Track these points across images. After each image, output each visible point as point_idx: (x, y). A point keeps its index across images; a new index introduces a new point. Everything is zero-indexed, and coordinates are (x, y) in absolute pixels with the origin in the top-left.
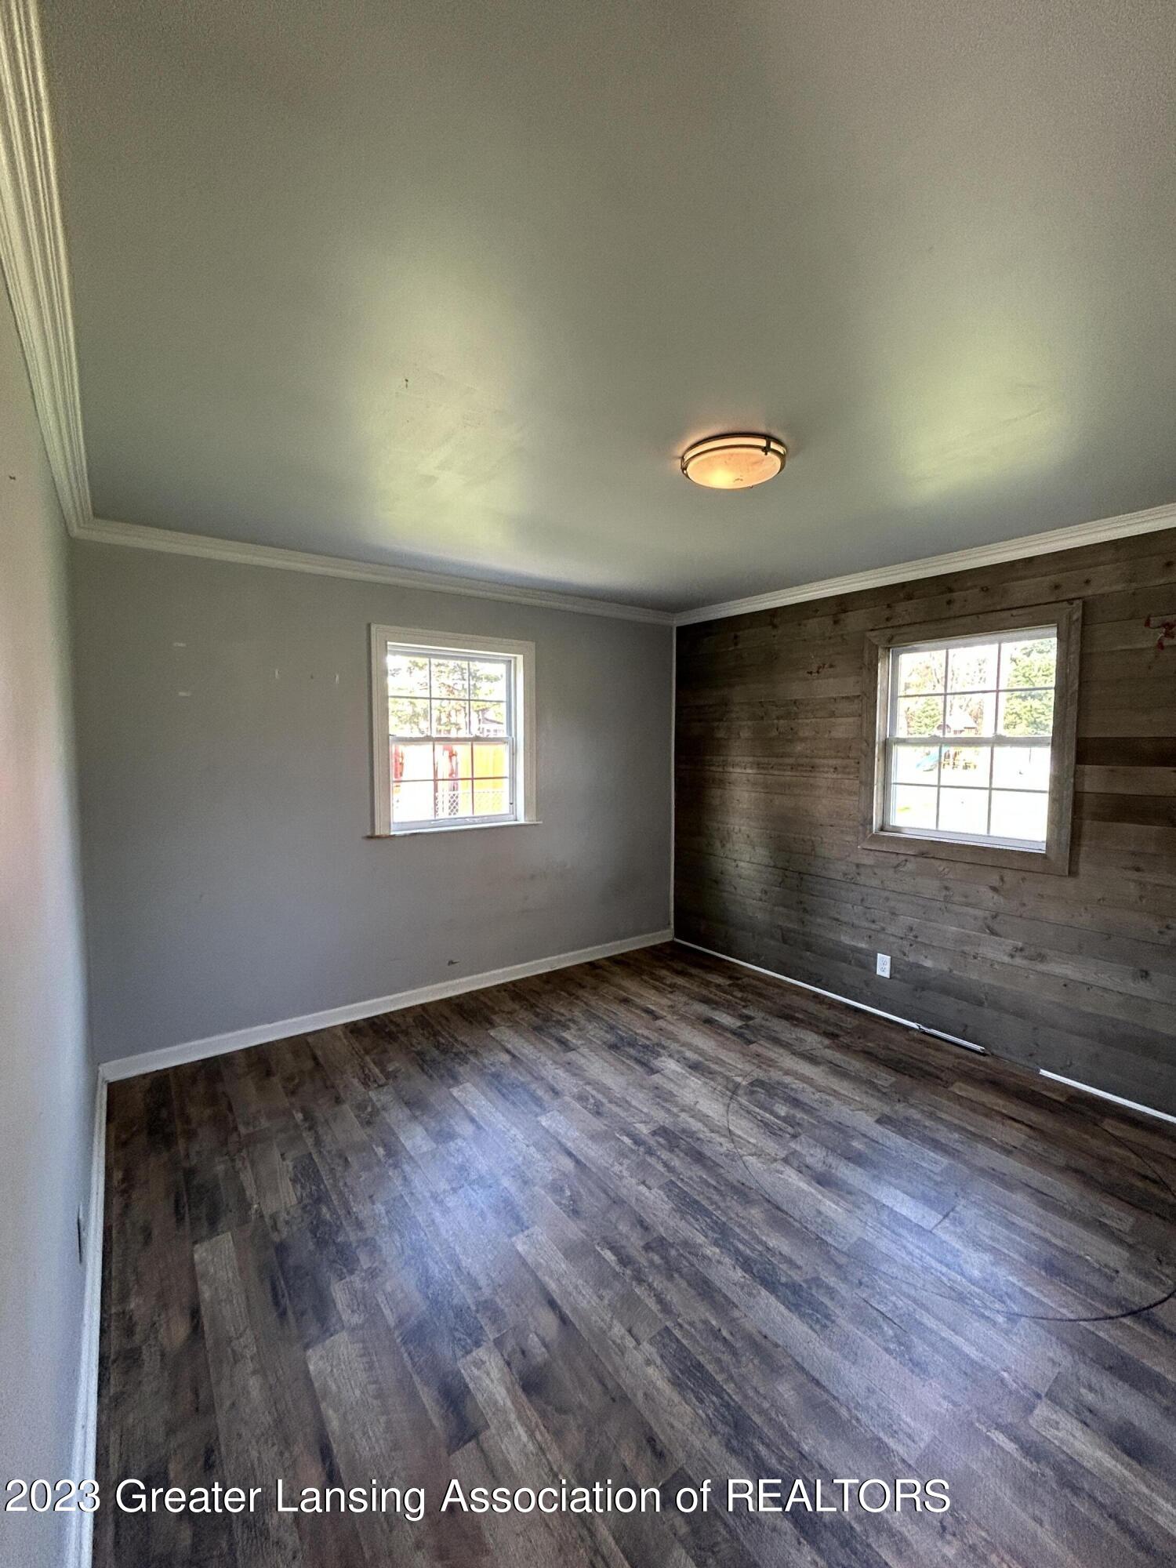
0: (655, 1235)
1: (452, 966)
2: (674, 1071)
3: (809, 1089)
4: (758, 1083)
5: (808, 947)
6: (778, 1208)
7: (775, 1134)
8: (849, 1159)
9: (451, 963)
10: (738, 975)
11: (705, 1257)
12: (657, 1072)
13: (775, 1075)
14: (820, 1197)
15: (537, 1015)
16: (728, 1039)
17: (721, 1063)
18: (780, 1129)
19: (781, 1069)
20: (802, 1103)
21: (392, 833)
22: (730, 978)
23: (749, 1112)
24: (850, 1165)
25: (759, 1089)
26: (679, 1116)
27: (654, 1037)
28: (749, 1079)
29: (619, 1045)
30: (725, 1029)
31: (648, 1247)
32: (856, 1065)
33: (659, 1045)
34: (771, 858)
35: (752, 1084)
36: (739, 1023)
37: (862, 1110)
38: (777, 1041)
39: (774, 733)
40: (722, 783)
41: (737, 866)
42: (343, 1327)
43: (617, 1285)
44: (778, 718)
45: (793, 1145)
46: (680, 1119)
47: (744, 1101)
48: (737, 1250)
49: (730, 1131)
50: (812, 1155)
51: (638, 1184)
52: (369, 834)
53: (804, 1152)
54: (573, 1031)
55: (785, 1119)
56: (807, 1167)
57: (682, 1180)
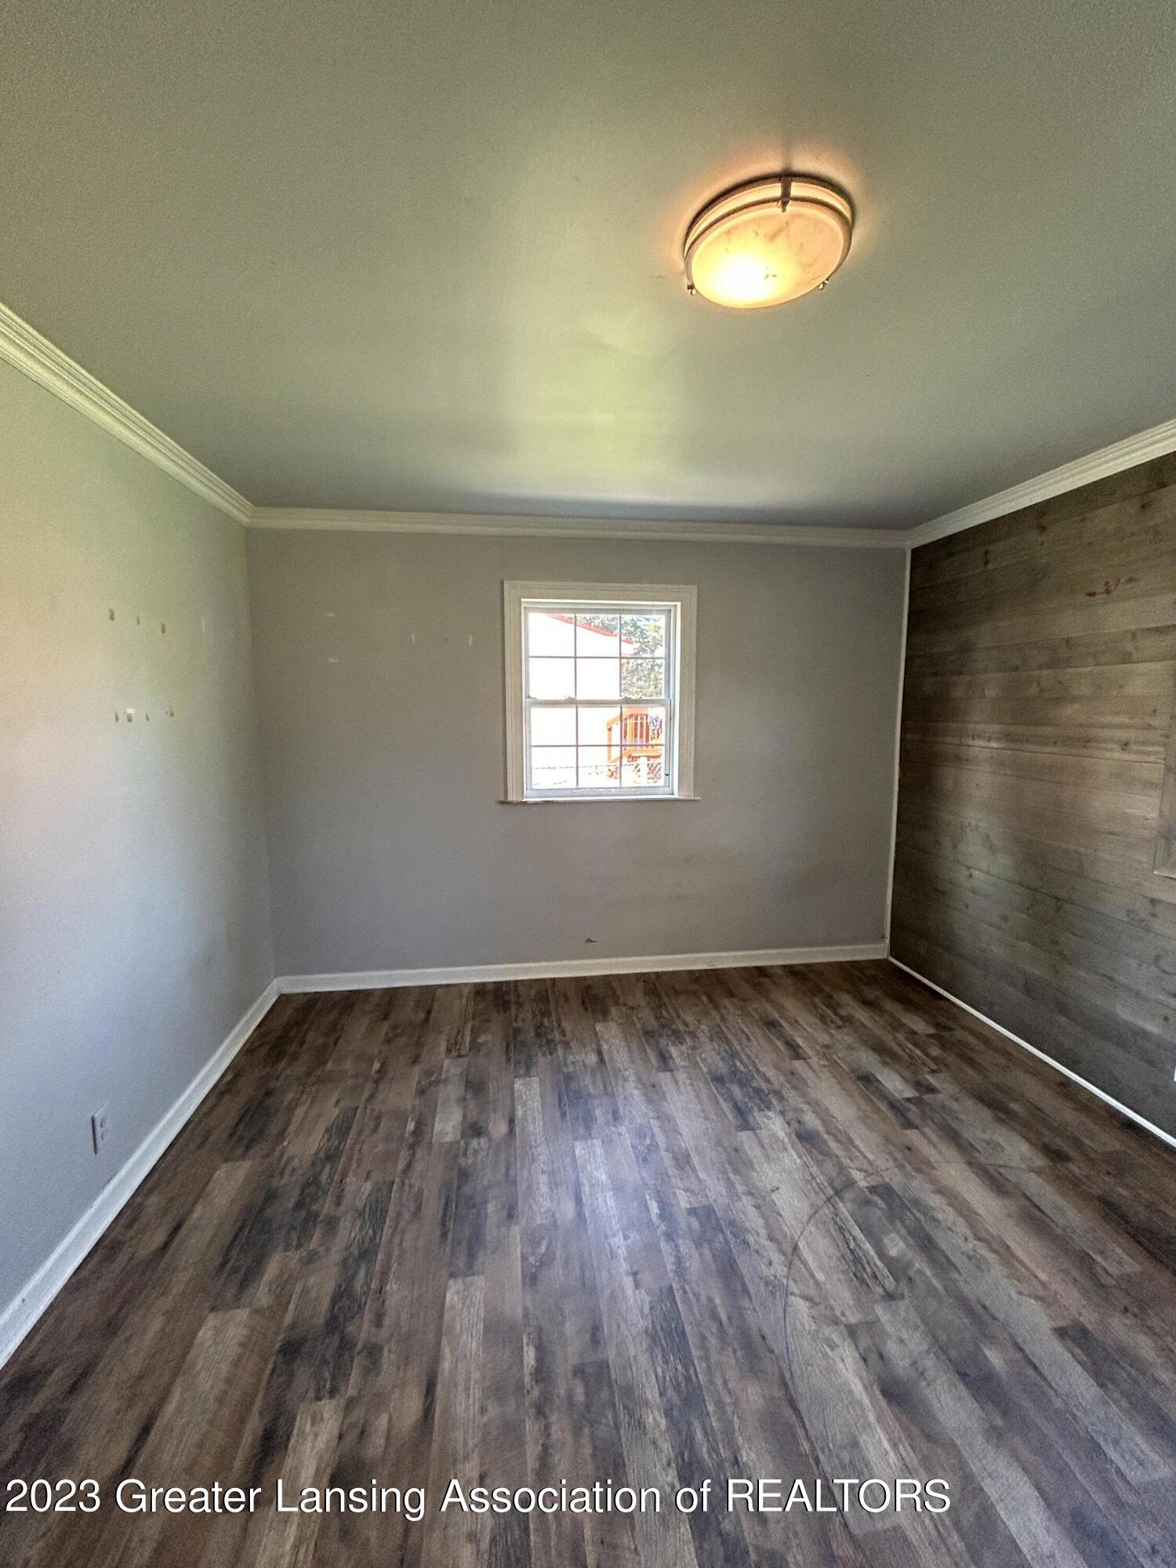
0: (600, 1356)
1: (589, 944)
2: (774, 1135)
3: (962, 1228)
4: (884, 1191)
5: (1063, 1009)
6: (792, 1404)
7: (863, 1281)
8: (963, 1376)
9: (589, 941)
10: (950, 1023)
11: (641, 1425)
12: (753, 1129)
13: (919, 1187)
14: (872, 1417)
15: (658, 1018)
16: (878, 1111)
17: (848, 1143)
18: (875, 1277)
19: (933, 1181)
20: (936, 1248)
21: (525, 800)
22: (937, 1025)
23: (841, 1229)
24: (961, 1387)
25: (880, 1202)
26: (740, 1199)
27: (777, 1079)
28: (873, 1181)
29: (726, 1079)
30: (883, 1095)
31: (579, 1371)
32: (1072, 1216)
33: (778, 1094)
34: (1017, 870)
35: (873, 1189)
36: (909, 1093)
37: (1038, 1298)
38: (953, 1136)
39: (1034, 690)
40: (959, 759)
41: (971, 876)
42: (250, 1303)
43: (512, 1404)
44: (1040, 667)
45: (881, 1312)
46: (739, 1205)
47: (844, 1209)
48: (691, 1437)
49: (796, 1248)
50: (901, 1341)
51: (628, 1274)
52: (502, 799)
53: (889, 1329)
54: (684, 1048)
55: (890, 1263)
56: (881, 1356)
57: (685, 1292)
